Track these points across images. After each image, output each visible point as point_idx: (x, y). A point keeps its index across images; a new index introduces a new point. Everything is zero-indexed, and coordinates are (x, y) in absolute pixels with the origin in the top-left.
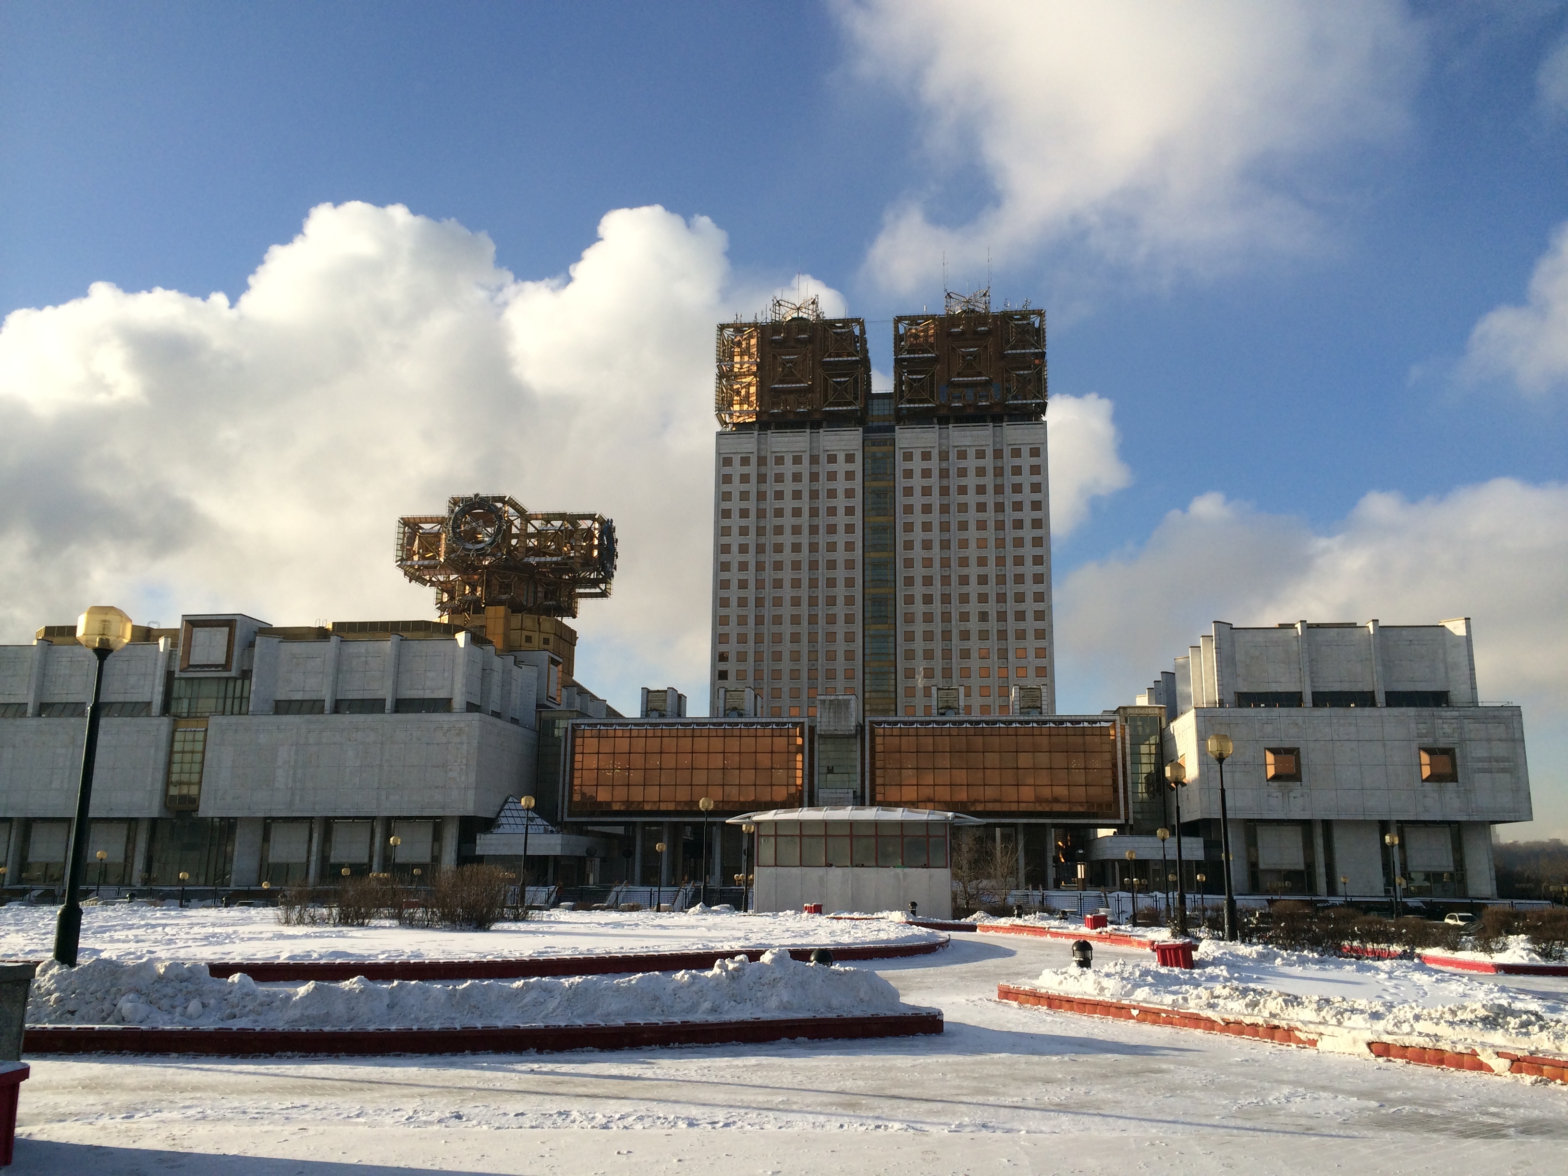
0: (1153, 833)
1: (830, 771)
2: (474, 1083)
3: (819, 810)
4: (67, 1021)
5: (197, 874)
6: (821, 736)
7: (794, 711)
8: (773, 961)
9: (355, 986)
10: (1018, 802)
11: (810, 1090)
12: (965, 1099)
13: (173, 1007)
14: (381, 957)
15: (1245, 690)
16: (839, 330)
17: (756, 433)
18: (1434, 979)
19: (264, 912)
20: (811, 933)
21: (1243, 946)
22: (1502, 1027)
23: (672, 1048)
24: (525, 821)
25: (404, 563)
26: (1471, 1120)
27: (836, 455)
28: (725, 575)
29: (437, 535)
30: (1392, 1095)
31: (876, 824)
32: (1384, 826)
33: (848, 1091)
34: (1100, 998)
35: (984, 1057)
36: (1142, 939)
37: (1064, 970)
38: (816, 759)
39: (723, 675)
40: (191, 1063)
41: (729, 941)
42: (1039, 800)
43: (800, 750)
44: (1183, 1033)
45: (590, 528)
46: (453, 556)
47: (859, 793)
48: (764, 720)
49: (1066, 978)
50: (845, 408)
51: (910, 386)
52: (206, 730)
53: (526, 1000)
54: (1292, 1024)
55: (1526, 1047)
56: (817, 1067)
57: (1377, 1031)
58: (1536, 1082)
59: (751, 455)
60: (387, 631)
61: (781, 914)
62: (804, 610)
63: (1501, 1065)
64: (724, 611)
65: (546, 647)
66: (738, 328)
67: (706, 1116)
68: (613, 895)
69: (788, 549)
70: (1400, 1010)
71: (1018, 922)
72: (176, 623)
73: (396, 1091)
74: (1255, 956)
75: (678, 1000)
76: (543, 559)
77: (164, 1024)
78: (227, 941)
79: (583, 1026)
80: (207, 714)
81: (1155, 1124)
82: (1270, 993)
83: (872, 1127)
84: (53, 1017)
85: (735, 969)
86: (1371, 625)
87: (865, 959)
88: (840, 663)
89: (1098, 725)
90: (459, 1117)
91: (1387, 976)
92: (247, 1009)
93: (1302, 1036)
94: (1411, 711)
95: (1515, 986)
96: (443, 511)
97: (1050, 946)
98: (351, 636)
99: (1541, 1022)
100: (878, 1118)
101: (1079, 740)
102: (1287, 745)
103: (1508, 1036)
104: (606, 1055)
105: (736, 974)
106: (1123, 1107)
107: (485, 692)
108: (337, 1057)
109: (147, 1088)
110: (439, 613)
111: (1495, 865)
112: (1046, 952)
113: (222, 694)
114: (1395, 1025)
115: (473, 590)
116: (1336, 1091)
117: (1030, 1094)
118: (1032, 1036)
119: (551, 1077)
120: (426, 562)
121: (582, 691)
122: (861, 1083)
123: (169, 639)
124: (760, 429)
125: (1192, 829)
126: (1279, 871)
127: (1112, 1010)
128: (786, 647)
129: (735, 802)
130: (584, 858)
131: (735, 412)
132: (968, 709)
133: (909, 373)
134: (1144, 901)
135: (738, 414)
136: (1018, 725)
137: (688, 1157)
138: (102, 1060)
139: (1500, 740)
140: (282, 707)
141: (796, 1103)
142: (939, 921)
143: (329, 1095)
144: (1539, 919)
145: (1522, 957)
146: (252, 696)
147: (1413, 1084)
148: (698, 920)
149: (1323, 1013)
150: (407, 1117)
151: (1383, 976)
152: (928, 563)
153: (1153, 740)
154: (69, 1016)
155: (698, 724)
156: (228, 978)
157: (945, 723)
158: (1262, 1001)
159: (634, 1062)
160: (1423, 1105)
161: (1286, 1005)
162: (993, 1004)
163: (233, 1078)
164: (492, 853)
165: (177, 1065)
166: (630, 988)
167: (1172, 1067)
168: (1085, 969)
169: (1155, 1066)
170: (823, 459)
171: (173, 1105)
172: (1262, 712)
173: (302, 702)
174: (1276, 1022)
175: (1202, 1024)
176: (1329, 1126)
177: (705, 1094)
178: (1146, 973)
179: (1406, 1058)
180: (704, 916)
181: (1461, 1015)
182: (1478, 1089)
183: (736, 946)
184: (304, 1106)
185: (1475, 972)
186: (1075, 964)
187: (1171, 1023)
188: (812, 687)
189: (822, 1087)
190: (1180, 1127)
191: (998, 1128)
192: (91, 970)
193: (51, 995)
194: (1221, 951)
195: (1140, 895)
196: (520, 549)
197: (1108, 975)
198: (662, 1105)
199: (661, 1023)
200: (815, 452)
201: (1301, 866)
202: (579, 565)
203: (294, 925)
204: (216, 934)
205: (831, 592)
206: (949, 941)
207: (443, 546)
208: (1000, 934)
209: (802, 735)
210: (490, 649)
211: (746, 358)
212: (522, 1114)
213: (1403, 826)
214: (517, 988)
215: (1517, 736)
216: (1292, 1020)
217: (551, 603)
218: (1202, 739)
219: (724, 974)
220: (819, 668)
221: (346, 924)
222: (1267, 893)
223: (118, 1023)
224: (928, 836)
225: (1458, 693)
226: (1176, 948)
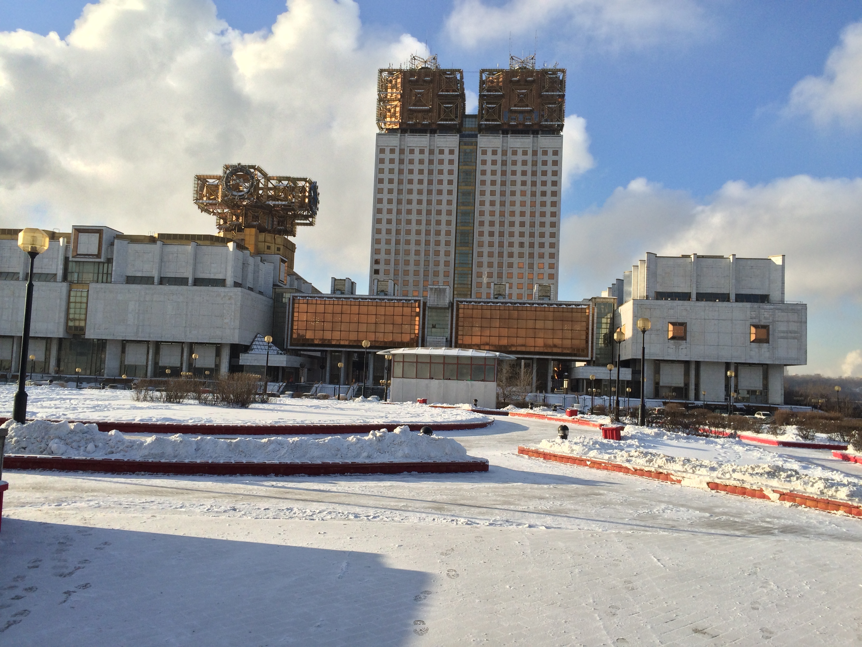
0: (605, 365)
1: (434, 327)
2: (242, 492)
3: (427, 349)
4: (22, 452)
5: (86, 368)
6: (429, 307)
7: (416, 294)
8: (400, 432)
9: (178, 439)
10: (535, 347)
11: (418, 500)
12: (498, 507)
13: (79, 447)
14: (190, 421)
15: (661, 291)
16: (448, 76)
17: (399, 135)
18: (745, 449)
19: (124, 393)
20: (421, 415)
21: (647, 429)
22: (777, 477)
23: (346, 476)
24: (267, 347)
25: (198, 201)
26: (756, 525)
27: (444, 150)
28: (379, 216)
29: (217, 186)
30: (717, 510)
31: (458, 357)
32: (728, 366)
33: (437, 501)
34: (571, 455)
35: (509, 484)
36: (595, 423)
37: (553, 440)
38: (426, 319)
39: (377, 272)
40: (90, 477)
41: (377, 418)
42: (546, 346)
43: (418, 314)
44: (612, 474)
45: (303, 186)
46: (226, 198)
47: (449, 339)
48: (399, 298)
49: (554, 444)
50: (450, 123)
51: (488, 111)
52: (88, 291)
53: (269, 449)
54: (669, 472)
55: (789, 488)
56: (422, 488)
57: (713, 477)
58: (792, 505)
59: (396, 148)
60: (189, 240)
61: (404, 403)
62: (423, 237)
63: (774, 496)
64: (378, 236)
65: (278, 252)
66: (391, 72)
67: (364, 513)
68: (314, 389)
69: (415, 202)
70: (725, 466)
71: (531, 411)
72: (69, 230)
73: (201, 494)
74: (653, 434)
75: (350, 451)
76: (277, 203)
77: (75, 455)
78: (106, 409)
79: (300, 463)
80: (88, 282)
81: (594, 522)
82: (659, 455)
83: (450, 520)
84: (14, 450)
85: (380, 436)
86: (731, 257)
87: (449, 430)
88: (442, 268)
89: (580, 307)
90: (235, 510)
91: (721, 447)
92: (119, 449)
93: (674, 478)
94: (748, 305)
95: (787, 453)
96: (220, 172)
97: (546, 425)
98: (168, 242)
99: (798, 476)
100: (453, 516)
101: (569, 314)
102: (680, 321)
103: (780, 482)
104: (312, 478)
105: (381, 439)
106: (579, 513)
107: (244, 277)
108: (168, 475)
109: (66, 490)
110: (218, 230)
111: (784, 387)
112: (545, 428)
113: (96, 271)
114: (722, 474)
115: (238, 219)
116: (689, 507)
117: (532, 505)
118: (535, 474)
119: (283, 489)
120: (211, 201)
121: (299, 278)
122: (445, 497)
123: (66, 239)
124: (401, 133)
125: (626, 364)
126: (670, 387)
127: (577, 461)
128: (412, 258)
129: (381, 342)
130: (299, 368)
131: (388, 122)
132: (510, 295)
133: (488, 103)
134: (598, 401)
135: (389, 123)
136: (537, 306)
137: (355, 536)
138: (42, 473)
139: (794, 322)
140: (131, 280)
141: (410, 507)
142: (489, 409)
143: (166, 496)
144: (804, 418)
145: (793, 438)
146: (113, 273)
147: (729, 505)
148: (360, 406)
149: (686, 467)
150: (207, 509)
151: (719, 447)
152: (492, 213)
153: (609, 316)
154: (23, 450)
155: (362, 299)
156: (109, 432)
157: (497, 303)
158: (655, 460)
159: (326, 483)
160: (732, 516)
161: (667, 462)
162: (515, 456)
163: (113, 485)
164: (248, 364)
165: (83, 477)
166: (325, 444)
167: (605, 492)
168: (564, 440)
169: (597, 491)
170: (437, 151)
171: (82, 499)
172: (668, 303)
173: (142, 277)
174: (661, 470)
175: (623, 470)
176: (683, 526)
177: (364, 501)
178: (595, 443)
179: (726, 491)
180: (363, 403)
181: (757, 470)
182: (762, 509)
183: (381, 422)
184: (152, 502)
185: (767, 445)
186: (559, 437)
187: (607, 469)
188: (426, 280)
189: (424, 499)
190: (607, 524)
191: (514, 522)
192: (34, 426)
193: (12, 438)
194: (636, 432)
195: (596, 398)
196: (264, 196)
197: (576, 443)
198: (341, 506)
199: (340, 463)
200: (432, 148)
201: (682, 385)
202: (297, 207)
203: (142, 401)
204: (99, 405)
205: (438, 228)
206: (493, 421)
207: (220, 192)
208: (521, 418)
209: (419, 307)
210: (247, 252)
211: (395, 90)
212: (268, 509)
213: (737, 365)
214: (264, 443)
215: (803, 320)
216: (669, 470)
217: (281, 228)
218: (636, 317)
219: (374, 438)
220: (430, 270)
221: (170, 402)
222: (663, 398)
223: (49, 454)
224: (485, 365)
225: (774, 296)
226: (612, 430)
